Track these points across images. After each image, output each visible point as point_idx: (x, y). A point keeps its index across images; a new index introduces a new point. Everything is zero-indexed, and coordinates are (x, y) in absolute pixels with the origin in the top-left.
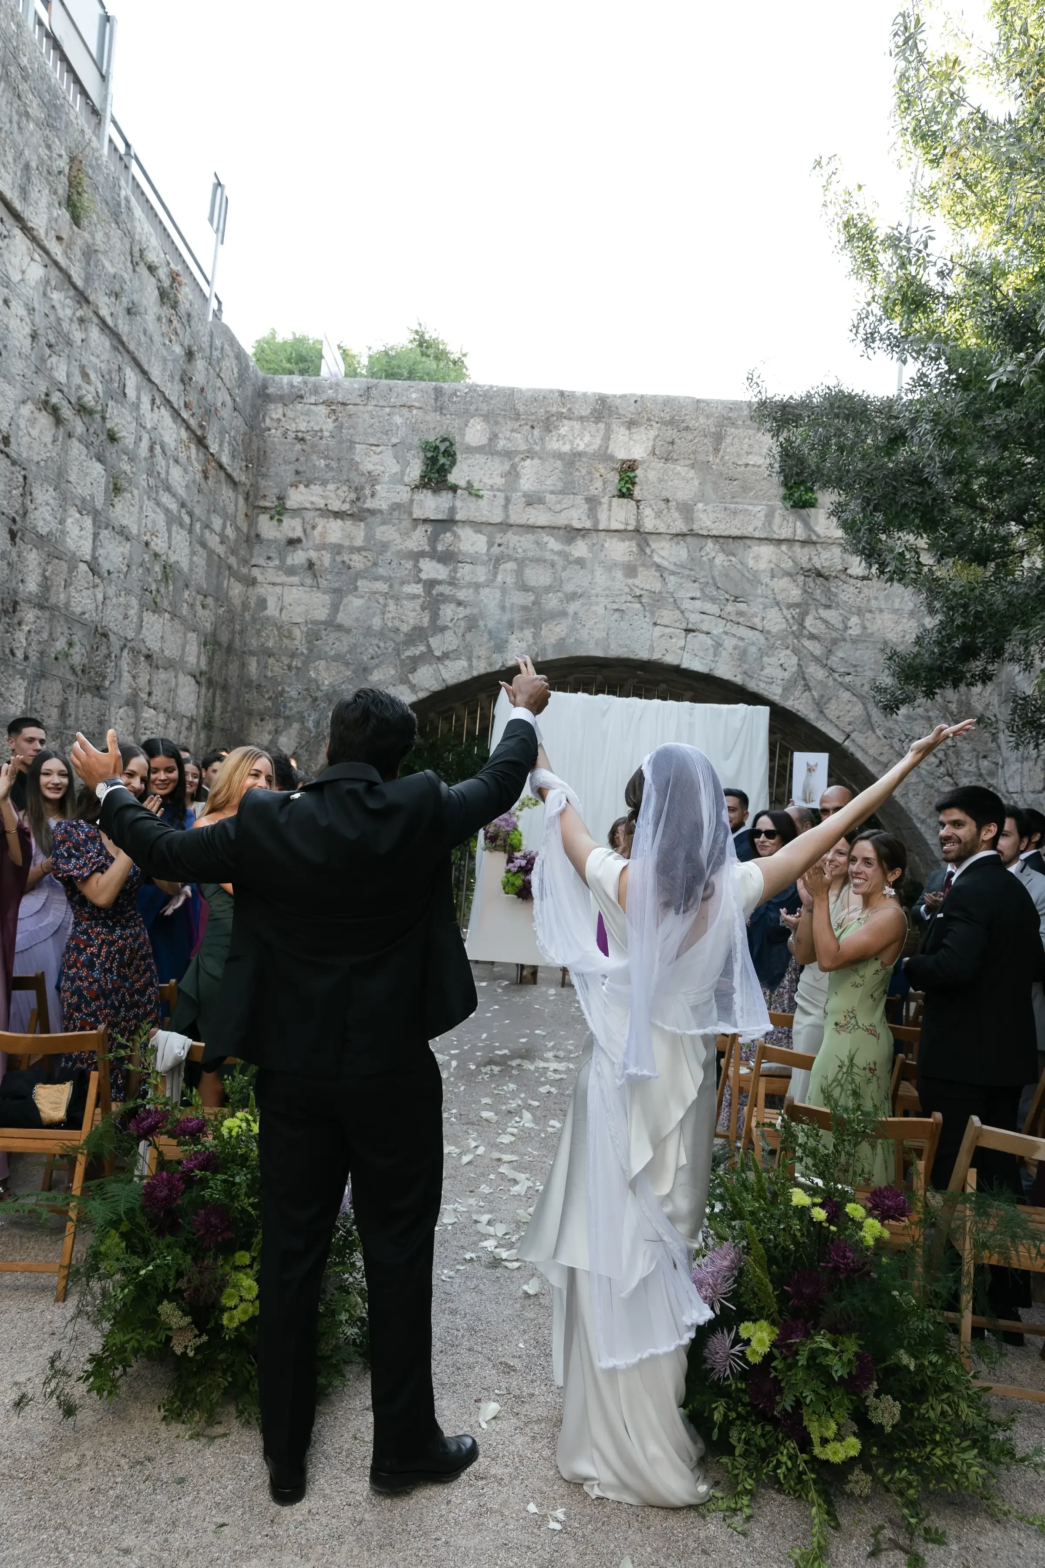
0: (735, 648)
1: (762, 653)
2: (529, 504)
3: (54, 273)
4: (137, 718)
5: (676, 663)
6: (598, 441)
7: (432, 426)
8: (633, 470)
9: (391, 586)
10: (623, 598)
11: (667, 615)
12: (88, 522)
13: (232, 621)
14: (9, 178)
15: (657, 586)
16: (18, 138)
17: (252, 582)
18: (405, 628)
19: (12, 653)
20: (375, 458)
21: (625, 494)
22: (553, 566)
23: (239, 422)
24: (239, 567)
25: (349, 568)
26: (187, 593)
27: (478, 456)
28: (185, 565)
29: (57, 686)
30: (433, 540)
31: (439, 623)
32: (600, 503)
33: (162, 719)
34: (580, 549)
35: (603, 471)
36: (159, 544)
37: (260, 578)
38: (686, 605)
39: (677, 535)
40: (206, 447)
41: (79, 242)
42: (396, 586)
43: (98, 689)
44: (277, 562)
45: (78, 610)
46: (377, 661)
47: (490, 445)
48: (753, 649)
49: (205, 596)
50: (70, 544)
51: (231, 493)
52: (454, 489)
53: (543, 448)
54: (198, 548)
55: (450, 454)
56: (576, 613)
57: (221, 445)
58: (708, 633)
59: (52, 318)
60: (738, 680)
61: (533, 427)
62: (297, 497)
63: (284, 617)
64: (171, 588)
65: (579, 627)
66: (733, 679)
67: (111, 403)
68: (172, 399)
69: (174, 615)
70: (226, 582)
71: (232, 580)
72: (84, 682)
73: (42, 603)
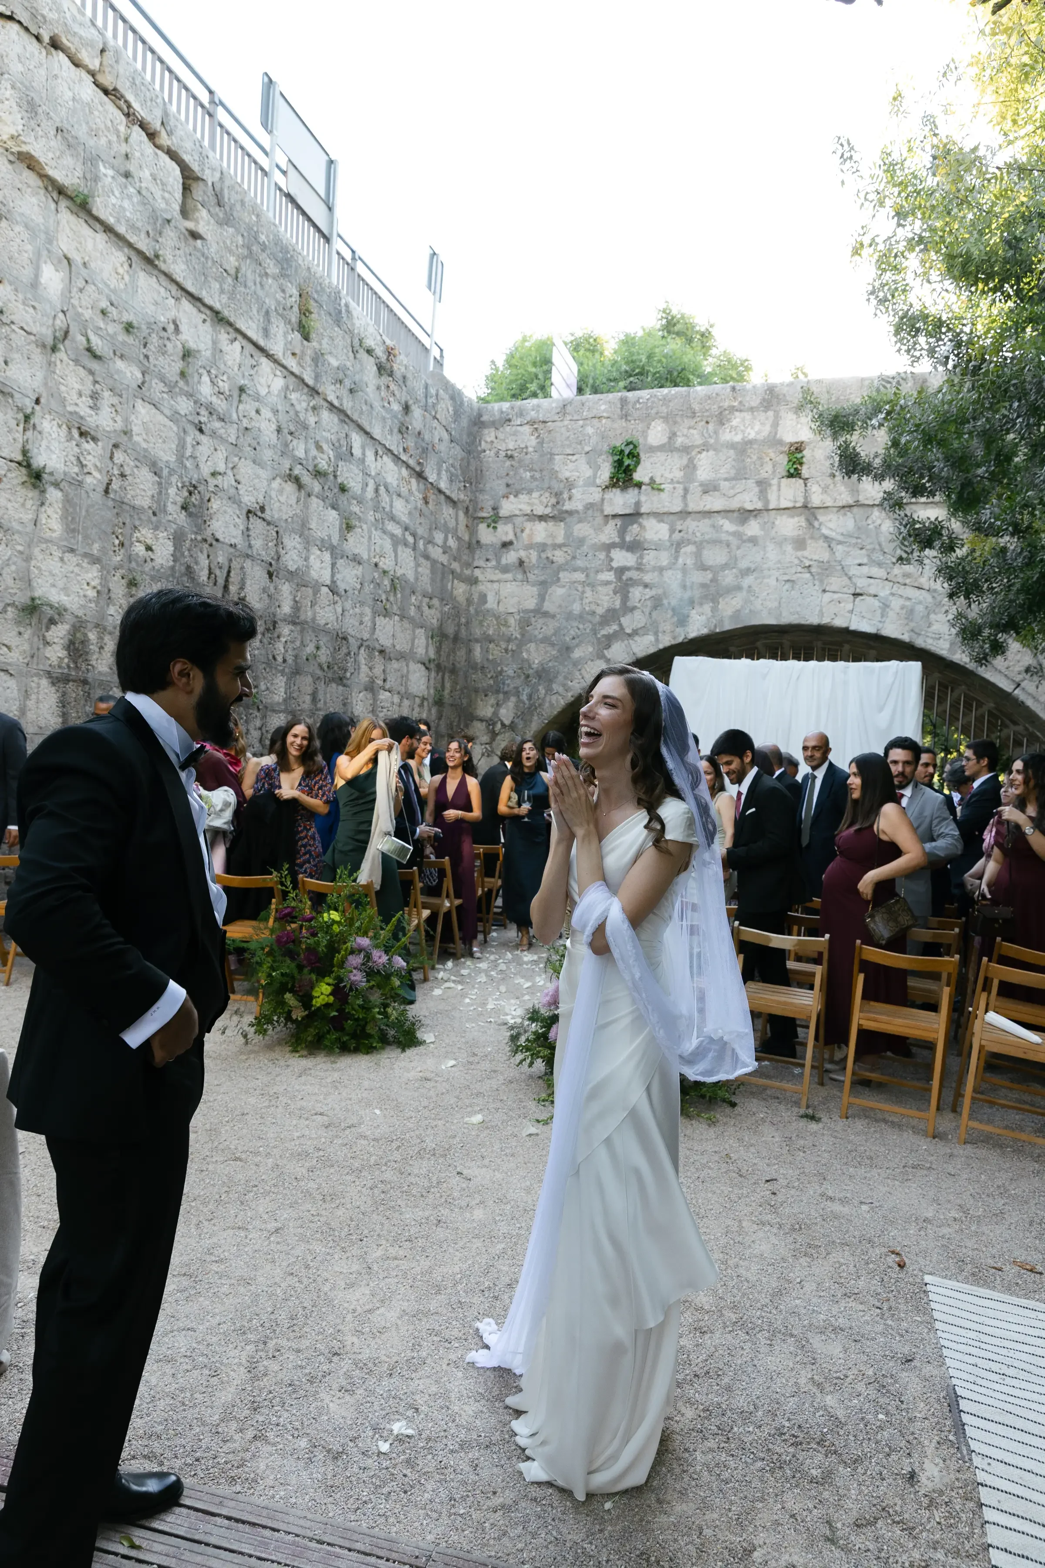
0: (902, 608)
1: (929, 611)
2: (705, 492)
3: (292, 379)
4: (375, 699)
5: (844, 625)
6: (767, 429)
7: (618, 432)
8: (801, 451)
9: (587, 576)
10: (793, 570)
11: (835, 582)
12: (327, 556)
13: (458, 615)
14: (254, 326)
15: (825, 556)
16: (260, 293)
17: (474, 581)
18: (600, 611)
19: (274, 658)
20: (571, 466)
21: (794, 474)
22: (728, 545)
23: (457, 451)
24: (462, 570)
25: (553, 562)
26: (413, 598)
27: (659, 454)
28: (411, 576)
29: (309, 679)
30: (622, 532)
31: (629, 604)
32: (770, 485)
33: (396, 699)
34: (753, 528)
35: (772, 455)
36: (387, 563)
37: (481, 578)
38: (854, 571)
39: (844, 507)
40: (426, 479)
41: (309, 352)
42: (592, 575)
43: (341, 679)
44: (494, 563)
45: (322, 622)
46: (577, 641)
47: (669, 442)
48: (920, 608)
49: (431, 598)
50: (314, 574)
51: (451, 511)
52: (639, 485)
53: (717, 439)
54: (422, 560)
55: (634, 456)
56: (750, 587)
57: (439, 474)
58: (875, 596)
59: (292, 413)
60: (906, 638)
61: (707, 422)
62: (508, 507)
63: (502, 609)
64: (399, 596)
65: (752, 598)
66: (900, 637)
67: (340, 463)
68: (392, 448)
69: (402, 617)
70: (450, 585)
71: (456, 581)
72: (330, 675)
73: (294, 620)
